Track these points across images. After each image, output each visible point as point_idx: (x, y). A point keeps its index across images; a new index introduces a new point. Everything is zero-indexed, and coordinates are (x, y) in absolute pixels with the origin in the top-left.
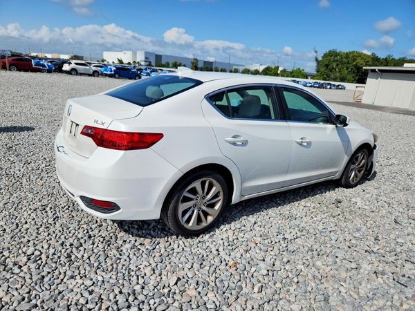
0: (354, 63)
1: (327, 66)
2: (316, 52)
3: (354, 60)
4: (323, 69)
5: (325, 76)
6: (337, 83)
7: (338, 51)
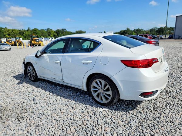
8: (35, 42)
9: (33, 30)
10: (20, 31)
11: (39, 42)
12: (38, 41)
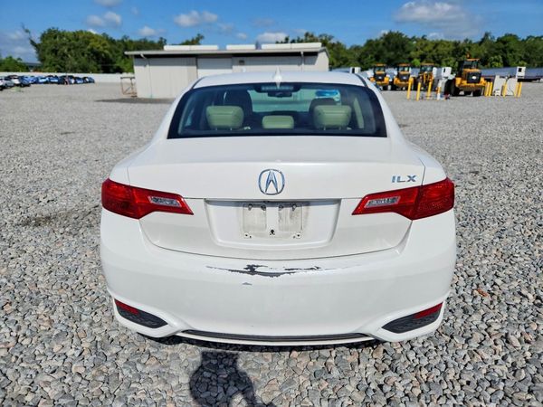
0: (89, 47)
1: (55, 51)
2: (27, 31)
3: (87, 43)
4: (49, 57)
5: (58, 66)
6: (81, 75)
7: (60, 29)
8: (465, 83)
9: (499, 40)
10: (456, 44)
11: (478, 81)
12: (474, 78)
